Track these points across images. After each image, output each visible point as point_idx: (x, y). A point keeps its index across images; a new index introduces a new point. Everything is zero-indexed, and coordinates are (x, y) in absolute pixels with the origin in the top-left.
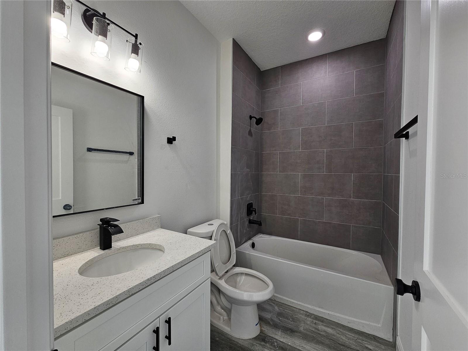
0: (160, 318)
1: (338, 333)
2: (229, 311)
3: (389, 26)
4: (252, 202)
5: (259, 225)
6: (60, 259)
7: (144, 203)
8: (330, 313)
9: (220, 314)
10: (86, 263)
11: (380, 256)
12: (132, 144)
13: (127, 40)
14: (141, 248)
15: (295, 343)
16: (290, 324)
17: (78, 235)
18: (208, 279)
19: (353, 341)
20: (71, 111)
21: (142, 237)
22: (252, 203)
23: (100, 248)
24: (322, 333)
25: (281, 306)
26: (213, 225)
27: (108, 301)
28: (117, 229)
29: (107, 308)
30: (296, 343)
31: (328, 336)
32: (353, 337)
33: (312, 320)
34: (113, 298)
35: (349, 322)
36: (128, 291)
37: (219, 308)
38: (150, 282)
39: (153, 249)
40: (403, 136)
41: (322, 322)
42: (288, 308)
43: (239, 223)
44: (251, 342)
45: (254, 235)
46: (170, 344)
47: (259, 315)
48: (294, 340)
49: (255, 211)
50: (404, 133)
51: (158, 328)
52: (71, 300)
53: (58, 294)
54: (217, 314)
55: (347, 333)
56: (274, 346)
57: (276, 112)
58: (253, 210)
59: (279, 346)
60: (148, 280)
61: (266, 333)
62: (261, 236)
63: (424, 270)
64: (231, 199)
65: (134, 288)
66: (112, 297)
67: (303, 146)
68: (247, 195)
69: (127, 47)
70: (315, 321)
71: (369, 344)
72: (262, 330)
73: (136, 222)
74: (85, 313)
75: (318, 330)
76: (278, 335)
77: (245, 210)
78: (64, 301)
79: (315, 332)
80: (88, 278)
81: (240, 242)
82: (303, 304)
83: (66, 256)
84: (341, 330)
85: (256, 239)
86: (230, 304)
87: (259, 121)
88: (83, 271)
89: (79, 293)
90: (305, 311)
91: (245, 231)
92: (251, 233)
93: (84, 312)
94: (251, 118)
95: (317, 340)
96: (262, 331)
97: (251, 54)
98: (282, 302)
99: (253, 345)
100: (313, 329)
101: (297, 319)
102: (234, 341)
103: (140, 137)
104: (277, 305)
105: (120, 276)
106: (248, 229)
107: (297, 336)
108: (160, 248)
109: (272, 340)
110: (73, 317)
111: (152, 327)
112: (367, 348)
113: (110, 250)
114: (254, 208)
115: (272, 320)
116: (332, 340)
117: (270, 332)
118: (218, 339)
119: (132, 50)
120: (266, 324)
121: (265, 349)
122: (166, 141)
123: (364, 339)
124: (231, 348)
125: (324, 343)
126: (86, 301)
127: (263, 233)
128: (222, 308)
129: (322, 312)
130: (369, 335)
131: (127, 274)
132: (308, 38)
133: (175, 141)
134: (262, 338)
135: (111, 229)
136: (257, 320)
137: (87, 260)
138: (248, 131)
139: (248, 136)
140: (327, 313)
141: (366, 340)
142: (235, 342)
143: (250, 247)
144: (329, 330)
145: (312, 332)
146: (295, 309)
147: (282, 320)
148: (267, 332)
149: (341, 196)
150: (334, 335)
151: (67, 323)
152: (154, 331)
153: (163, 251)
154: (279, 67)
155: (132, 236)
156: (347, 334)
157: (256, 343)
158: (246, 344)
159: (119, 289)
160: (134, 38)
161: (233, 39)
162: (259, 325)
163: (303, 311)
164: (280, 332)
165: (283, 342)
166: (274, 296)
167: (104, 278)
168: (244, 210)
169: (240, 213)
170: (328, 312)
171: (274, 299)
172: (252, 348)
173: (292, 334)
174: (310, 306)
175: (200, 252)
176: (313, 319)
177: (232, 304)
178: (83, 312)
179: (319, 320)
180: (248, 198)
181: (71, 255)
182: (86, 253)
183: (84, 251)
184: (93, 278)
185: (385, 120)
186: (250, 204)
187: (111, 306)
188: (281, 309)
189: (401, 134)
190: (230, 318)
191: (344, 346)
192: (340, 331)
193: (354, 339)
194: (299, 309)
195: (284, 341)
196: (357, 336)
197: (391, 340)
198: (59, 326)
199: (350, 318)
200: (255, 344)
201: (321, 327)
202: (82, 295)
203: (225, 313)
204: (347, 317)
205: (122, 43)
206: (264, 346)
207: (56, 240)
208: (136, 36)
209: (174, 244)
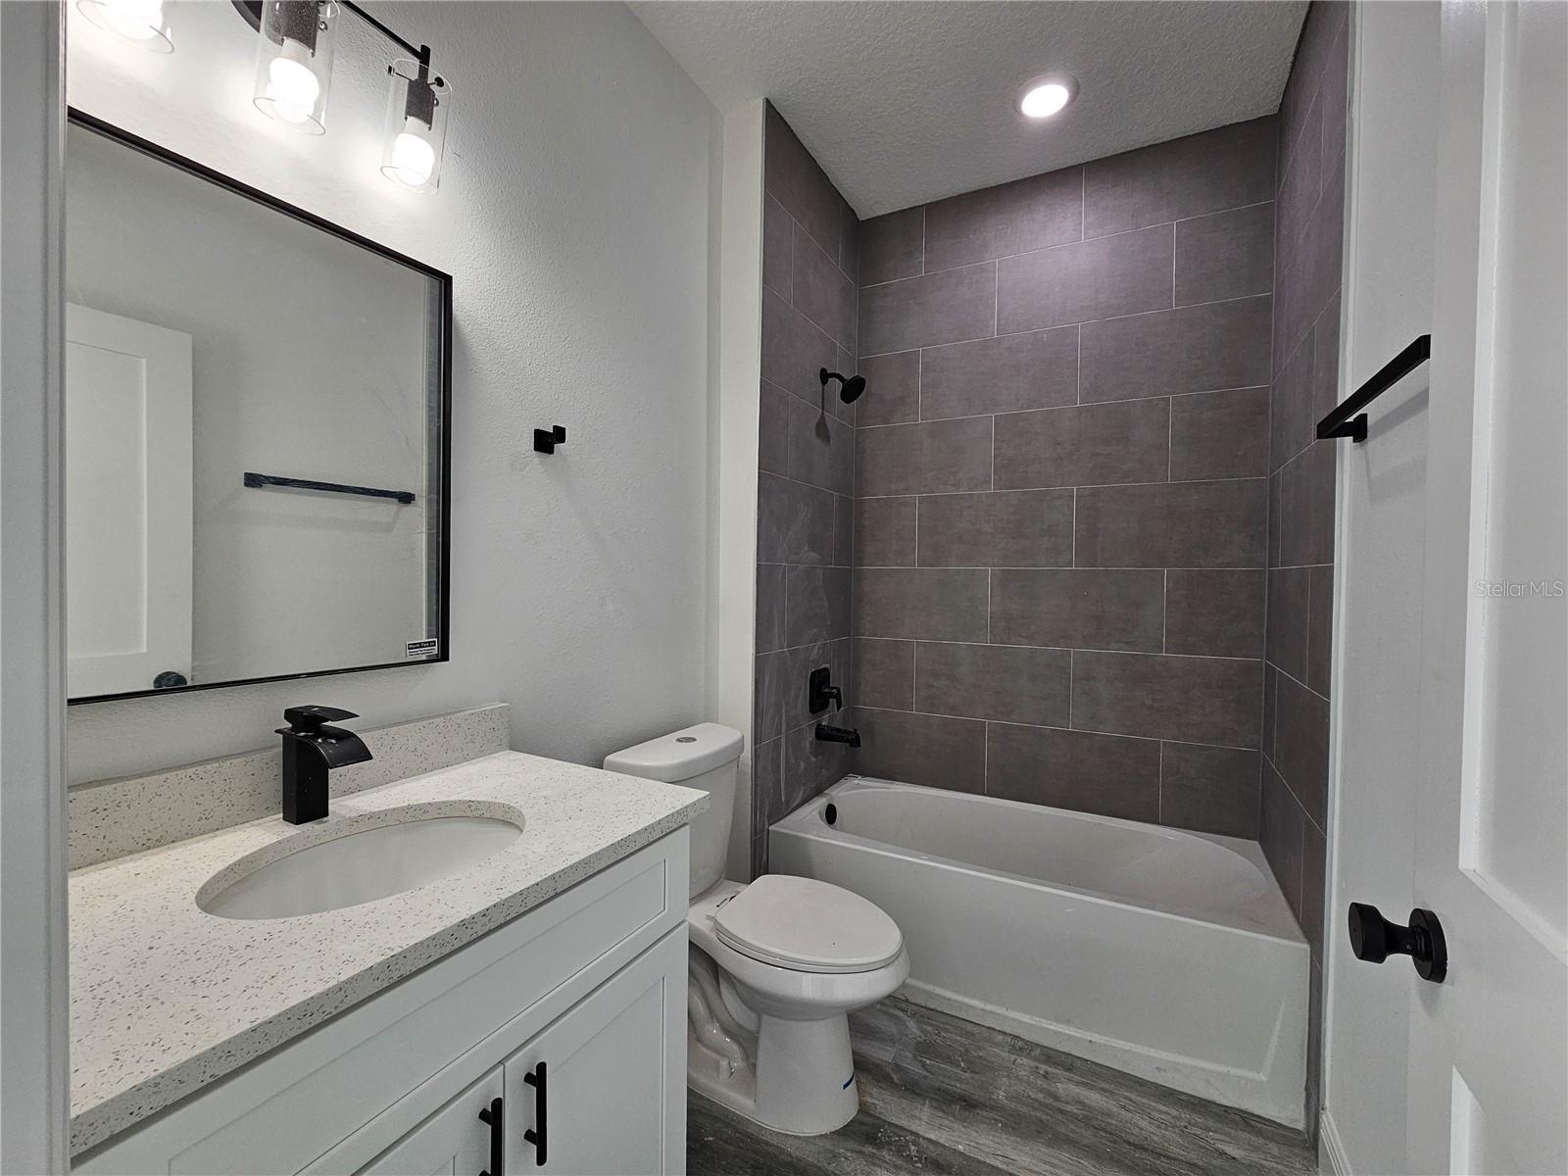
0: (508, 1064)
1: (1124, 1107)
2: (748, 1041)
3: (1291, 73)
4: (827, 666)
5: (851, 746)
6: (128, 858)
7: (448, 660)
8: (1096, 1038)
9: (717, 1052)
10: (230, 869)
11: (1256, 844)
12: (408, 443)
13: (390, 68)
14: (437, 816)
15: (977, 1143)
16: (962, 1081)
17: (200, 769)
18: (680, 924)
19: (1174, 1133)
20: (186, 340)
21: (441, 781)
22: (826, 670)
23: (285, 819)
24: (1069, 1108)
25: (929, 1018)
26: (694, 740)
27: (306, 1003)
28: (346, 745)
29: (303, 1030)
30: (984, 1144)
31: (1089, 1118)
32: (1175, 1117)
33: (1034, 1064)
34: (326, 994)
35: (1158, 1068)
36: (387, 965)
37: (713, 1032)
38: (469, 931)
39: (480, 818)
40: (1344, 432)
41: (1069, 1070)
42: (951, 1025)
43: (783, 737)
44: (828, 1145)
45: (834, 780)
46: (541, 1159)
47: (854, 1053)
48: (975, 1134)
49: (838, 697)
50: (1351, 419)
51: (498, 1104)
52: (162, 1003)
53: (111, 979)
54: (705, 1050)
55: (1153, 1104)
56: (909, 1158)
57: (909, 360)
58: (832, 695)
59: (926, 1158)
60: (463, 924)
61: (880, 1113)
62: (856, 782)
63: (1460, 868)
64: (757, 652)
65: (407, 955)
66: (320, 988)
67: (1000, 478)
68: (810, 643)
69: (390, 96)
70: (1043, 1068)
71: (1227, 1139)
72: (865, 1103)
73: (420, 725)
74: (214, 1049)
75: (1057, 1098)
76: (920, 1119)
77: (805, 690)
78: (133, 1007)
79: (1046, 1106)
80: (233, 921)
81: (788, 802)
82: (1002, 1011)
83: (155, 847)
84: (1133, 1097)
85: (841, 794)
86: (753, 1015)
87: (853, 389)
88: (216, 897)
89: (195, 976)
90: (1010, 1035)
91: (802, 765)
92: (824, 771)
93: (211, 1046)
94: (825, 376)
95: (1053, 1135)
96: (863, 1109)
97: (825, 158)
98: (932, 1007)
99: (835, 1156)
100: (1040, 1096)
101: (985, 1063)
102: (767, 1144)
103: (436, 420)
104: (913, 1015)
105: (355, 912)
106: (813, 759)
107: (987, 1121)
108: (507, 817)
109: (900, 1137)
110: (165, 1063)
111: (477, 1099)
112: (1223, 1153)
113: (321, 825)
114: (833, 688)
115: (898, 1068)
116: (1103, 1130)
117: (892, 1108)
118: (711, 1139)
119: (409, 102)
120: (878, 1081)
121: (876, 1168)
122: (530, 441)
123: (1211, 1123)
124: (757, 1168)
125: (1078, 1143)
126: (219, 1005)
127: (865, 775)
128: (727, 1031)
129: (1066, 1035)
130: (1227, 1109)
131: (382, 904)
132: (1020, 107)
133: (563, 441)
134: (865, 1131)
135: (326, 749)
136: (847, 1071)
137: (235, 859)
138: (817, 420)
139: (817, 442)
140: (1086, 1040)
141: (1219, 1125)
142: (771, 1150)
143: (821, 818)
144: (1094, 1098)
145: (1036, 1105)
146: (976, 1030)
147: (933, 1066)
148: (883, 1111)
149: (1126, 643)
150: (1109, 1115)
151: (138, 1089)
152: (484, 1115)
153: (518, 827)
154: (919, 206)
155: (405, 775)
156: (1155, 1109)
157: (847, 1150)
158: (809, 1155)
159: (351, 959)
160: (417, 62)
161: (767, 100)
162: (853, 1085)
163: (1004, 1033)
164: (926, 1109)
165: (936, 1144)
166: (904, 985)
167: (292, 919)
168: (802, 691)
169: (787, 703)
170: (1086, 1035)
171: (903, 998)
172: (831, 1167)
173: (967, 1113)
174: (1026, 1019)
175: (652, 826)
176: (1035, 1059)
177: (759, 1016)
178: (203, 1046)
179: (1055, 1064)
180: (815, 652)
181: (173, 842)
182: (231, 835)
183: (222, 828)
184: (252, 923)
185: (1273, 389)
186: (820, 672)
187: (317, 1022)
188: (929, 1028)
189: (1340, 424)
190: (754, 1066)
191: (1145, 1150)
192: (1131, 1100)
193: (1178, 1124)
194: (989, 1028)
195: (942, 1141)
196: (1186, 1115)
197: (1301, 1126)
198: (103, 1101)
199: (1163, 1055)
200: (842, 1150)
201: (1067, 1088)
202: (207, 983)
203: (735, 1047)
204: (1152, 1052)
205: (373, 79)
206: (874, 1161)
207: (114, 785)
208: (424, 55)
209: (558, 803)
